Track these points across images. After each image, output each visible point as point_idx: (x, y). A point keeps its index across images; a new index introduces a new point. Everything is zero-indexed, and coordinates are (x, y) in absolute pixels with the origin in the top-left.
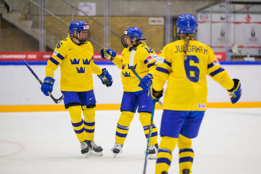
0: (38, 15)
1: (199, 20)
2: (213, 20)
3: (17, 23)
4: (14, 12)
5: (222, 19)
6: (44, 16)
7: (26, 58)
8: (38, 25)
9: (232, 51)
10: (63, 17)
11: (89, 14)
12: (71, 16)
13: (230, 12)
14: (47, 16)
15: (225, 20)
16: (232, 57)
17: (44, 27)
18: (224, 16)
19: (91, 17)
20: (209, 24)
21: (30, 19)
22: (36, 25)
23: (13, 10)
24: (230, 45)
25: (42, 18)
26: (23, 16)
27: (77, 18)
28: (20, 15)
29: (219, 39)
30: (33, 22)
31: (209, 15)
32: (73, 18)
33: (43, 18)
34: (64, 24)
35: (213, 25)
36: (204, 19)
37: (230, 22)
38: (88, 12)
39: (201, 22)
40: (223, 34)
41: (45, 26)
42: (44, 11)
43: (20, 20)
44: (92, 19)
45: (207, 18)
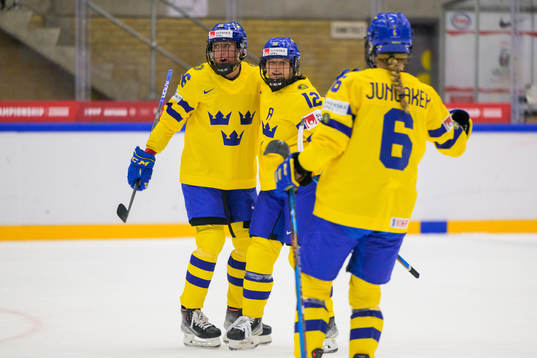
0: (72, 15)
1: (450, 27)
2: (483, 28)
3: (23, 35)
4: (17, 8)
5: (503, 24)
6: (87, 17)
7: (44, 115)
8: (73, 37)
9: (525, 100)
10: (132, 20)
11: (192, 14)
12: (150, 17)
13: (523, 10)
14: (93, 16)
15: (509, 29)
16: (526, 114)
17: (87, 44)
18: (507, 18)
19: (197, 21)
20: (471, 38)
21: (54, 25)
22: (67, 39)
23: (14, 5)
24: (521, 85)
25: (81, 23)
26: (38, 18)
27: (162, 21)
28: (30, 14)
29: (496, 72)
30: (62, 31)
31: (472, 16)
32: (154, 21)
33: (84, 22)
34: (133, 36)
35: (483, 39)
36: (461, 25)
37: (521, 33)
38: (190, 9)
39: (453, 33)
40: (504, 61)
41: (90, 40)
42: (88, 6)
43: (32, 25)
44: (198, 25)
45: (468, 22)
